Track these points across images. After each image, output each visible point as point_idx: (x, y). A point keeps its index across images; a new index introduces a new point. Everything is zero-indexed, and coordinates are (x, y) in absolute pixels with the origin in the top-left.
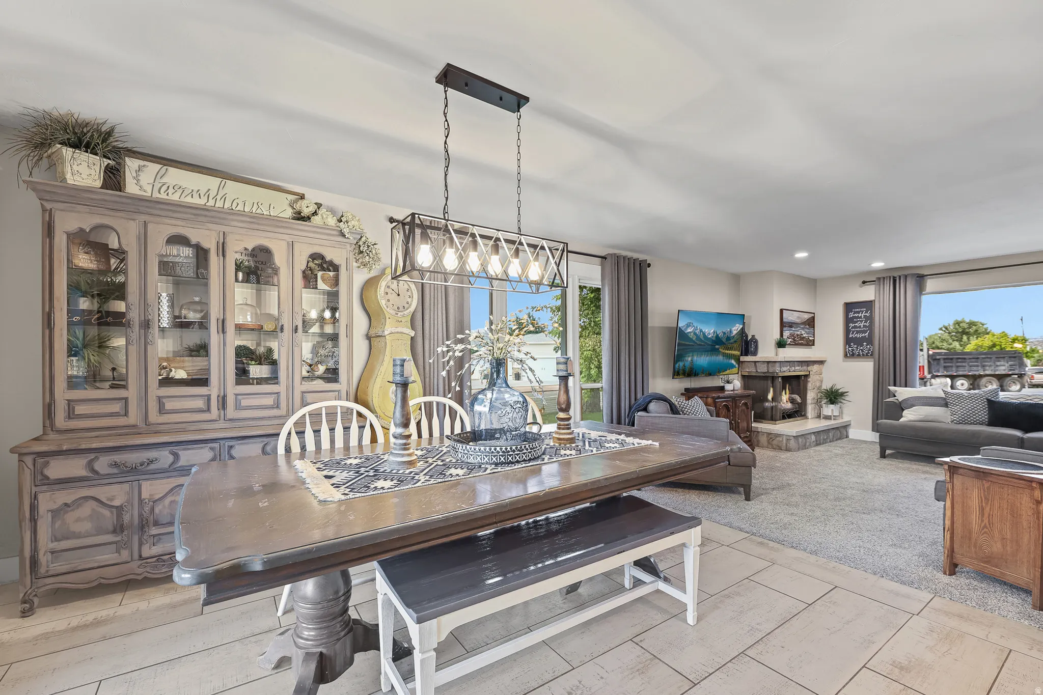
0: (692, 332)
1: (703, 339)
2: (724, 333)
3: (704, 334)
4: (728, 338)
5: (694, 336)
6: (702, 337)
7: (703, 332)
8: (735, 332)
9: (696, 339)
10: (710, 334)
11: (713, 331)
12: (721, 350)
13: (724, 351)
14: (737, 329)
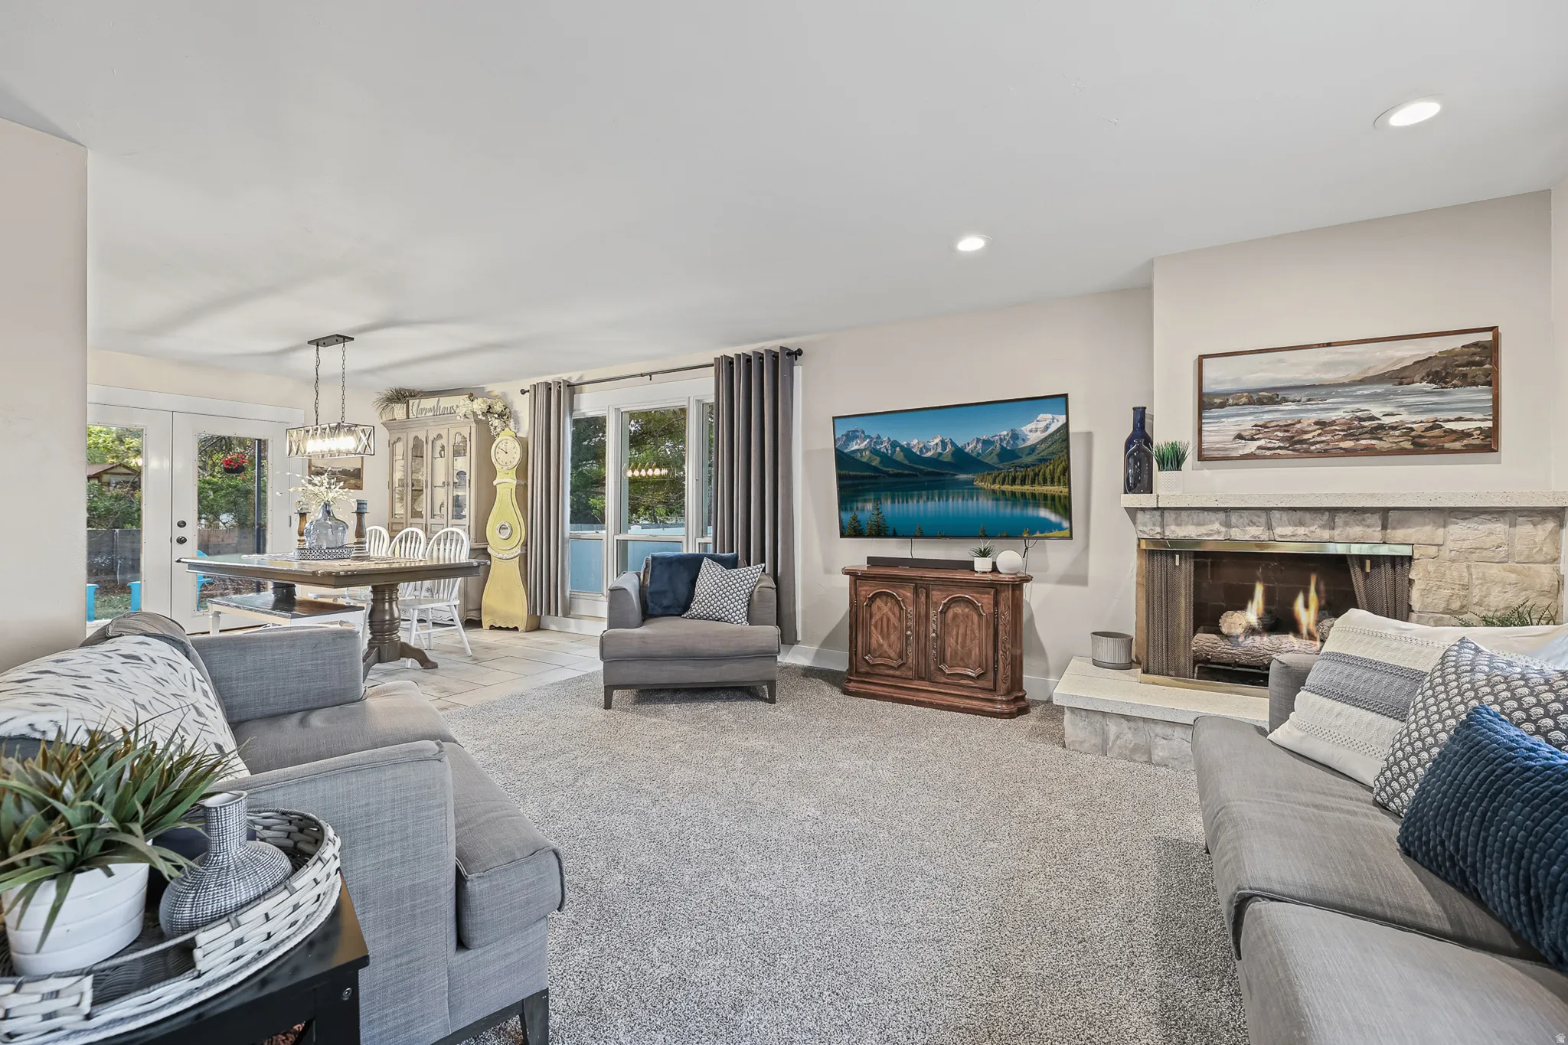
0: (865, 449)
1: (906, 462)
2: (987, 443)
3: (907, 451)
4: (1008, 455)
5: (875, 457)
6: (899, 456)
7: (902, 447)
8: (1033, 438)
9: (881, 462)
10: (928, 450)
11: (937, 440)
12: (978, 483)
13: (996, 487)
14: (1047, 428)
